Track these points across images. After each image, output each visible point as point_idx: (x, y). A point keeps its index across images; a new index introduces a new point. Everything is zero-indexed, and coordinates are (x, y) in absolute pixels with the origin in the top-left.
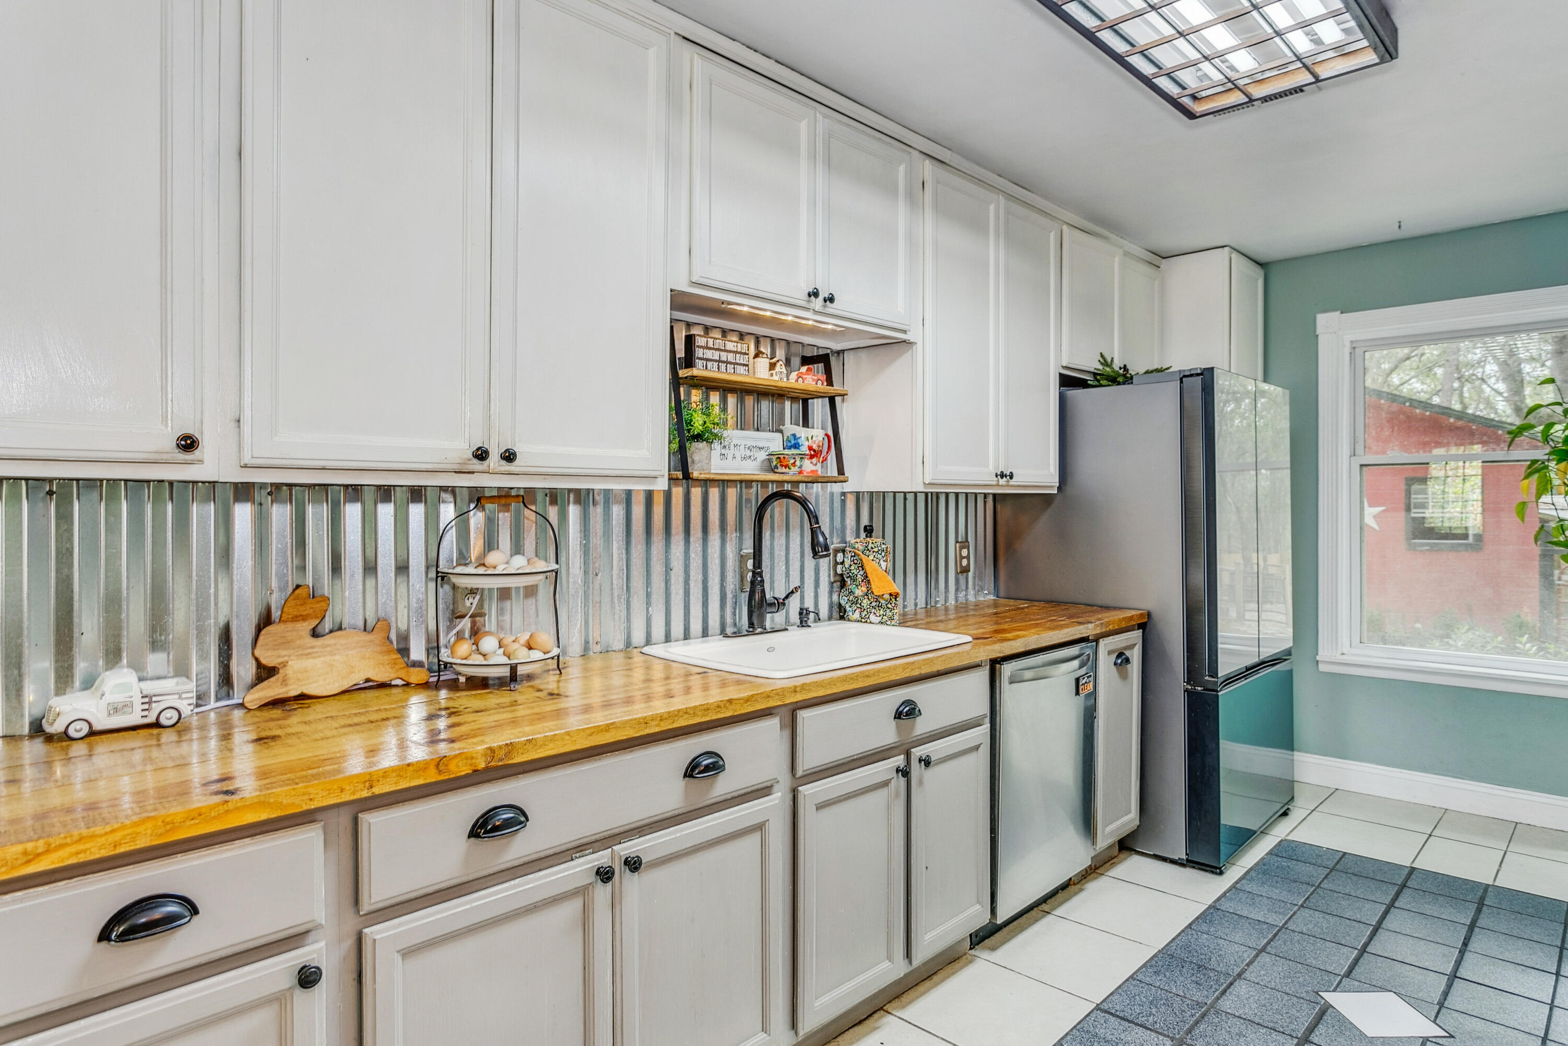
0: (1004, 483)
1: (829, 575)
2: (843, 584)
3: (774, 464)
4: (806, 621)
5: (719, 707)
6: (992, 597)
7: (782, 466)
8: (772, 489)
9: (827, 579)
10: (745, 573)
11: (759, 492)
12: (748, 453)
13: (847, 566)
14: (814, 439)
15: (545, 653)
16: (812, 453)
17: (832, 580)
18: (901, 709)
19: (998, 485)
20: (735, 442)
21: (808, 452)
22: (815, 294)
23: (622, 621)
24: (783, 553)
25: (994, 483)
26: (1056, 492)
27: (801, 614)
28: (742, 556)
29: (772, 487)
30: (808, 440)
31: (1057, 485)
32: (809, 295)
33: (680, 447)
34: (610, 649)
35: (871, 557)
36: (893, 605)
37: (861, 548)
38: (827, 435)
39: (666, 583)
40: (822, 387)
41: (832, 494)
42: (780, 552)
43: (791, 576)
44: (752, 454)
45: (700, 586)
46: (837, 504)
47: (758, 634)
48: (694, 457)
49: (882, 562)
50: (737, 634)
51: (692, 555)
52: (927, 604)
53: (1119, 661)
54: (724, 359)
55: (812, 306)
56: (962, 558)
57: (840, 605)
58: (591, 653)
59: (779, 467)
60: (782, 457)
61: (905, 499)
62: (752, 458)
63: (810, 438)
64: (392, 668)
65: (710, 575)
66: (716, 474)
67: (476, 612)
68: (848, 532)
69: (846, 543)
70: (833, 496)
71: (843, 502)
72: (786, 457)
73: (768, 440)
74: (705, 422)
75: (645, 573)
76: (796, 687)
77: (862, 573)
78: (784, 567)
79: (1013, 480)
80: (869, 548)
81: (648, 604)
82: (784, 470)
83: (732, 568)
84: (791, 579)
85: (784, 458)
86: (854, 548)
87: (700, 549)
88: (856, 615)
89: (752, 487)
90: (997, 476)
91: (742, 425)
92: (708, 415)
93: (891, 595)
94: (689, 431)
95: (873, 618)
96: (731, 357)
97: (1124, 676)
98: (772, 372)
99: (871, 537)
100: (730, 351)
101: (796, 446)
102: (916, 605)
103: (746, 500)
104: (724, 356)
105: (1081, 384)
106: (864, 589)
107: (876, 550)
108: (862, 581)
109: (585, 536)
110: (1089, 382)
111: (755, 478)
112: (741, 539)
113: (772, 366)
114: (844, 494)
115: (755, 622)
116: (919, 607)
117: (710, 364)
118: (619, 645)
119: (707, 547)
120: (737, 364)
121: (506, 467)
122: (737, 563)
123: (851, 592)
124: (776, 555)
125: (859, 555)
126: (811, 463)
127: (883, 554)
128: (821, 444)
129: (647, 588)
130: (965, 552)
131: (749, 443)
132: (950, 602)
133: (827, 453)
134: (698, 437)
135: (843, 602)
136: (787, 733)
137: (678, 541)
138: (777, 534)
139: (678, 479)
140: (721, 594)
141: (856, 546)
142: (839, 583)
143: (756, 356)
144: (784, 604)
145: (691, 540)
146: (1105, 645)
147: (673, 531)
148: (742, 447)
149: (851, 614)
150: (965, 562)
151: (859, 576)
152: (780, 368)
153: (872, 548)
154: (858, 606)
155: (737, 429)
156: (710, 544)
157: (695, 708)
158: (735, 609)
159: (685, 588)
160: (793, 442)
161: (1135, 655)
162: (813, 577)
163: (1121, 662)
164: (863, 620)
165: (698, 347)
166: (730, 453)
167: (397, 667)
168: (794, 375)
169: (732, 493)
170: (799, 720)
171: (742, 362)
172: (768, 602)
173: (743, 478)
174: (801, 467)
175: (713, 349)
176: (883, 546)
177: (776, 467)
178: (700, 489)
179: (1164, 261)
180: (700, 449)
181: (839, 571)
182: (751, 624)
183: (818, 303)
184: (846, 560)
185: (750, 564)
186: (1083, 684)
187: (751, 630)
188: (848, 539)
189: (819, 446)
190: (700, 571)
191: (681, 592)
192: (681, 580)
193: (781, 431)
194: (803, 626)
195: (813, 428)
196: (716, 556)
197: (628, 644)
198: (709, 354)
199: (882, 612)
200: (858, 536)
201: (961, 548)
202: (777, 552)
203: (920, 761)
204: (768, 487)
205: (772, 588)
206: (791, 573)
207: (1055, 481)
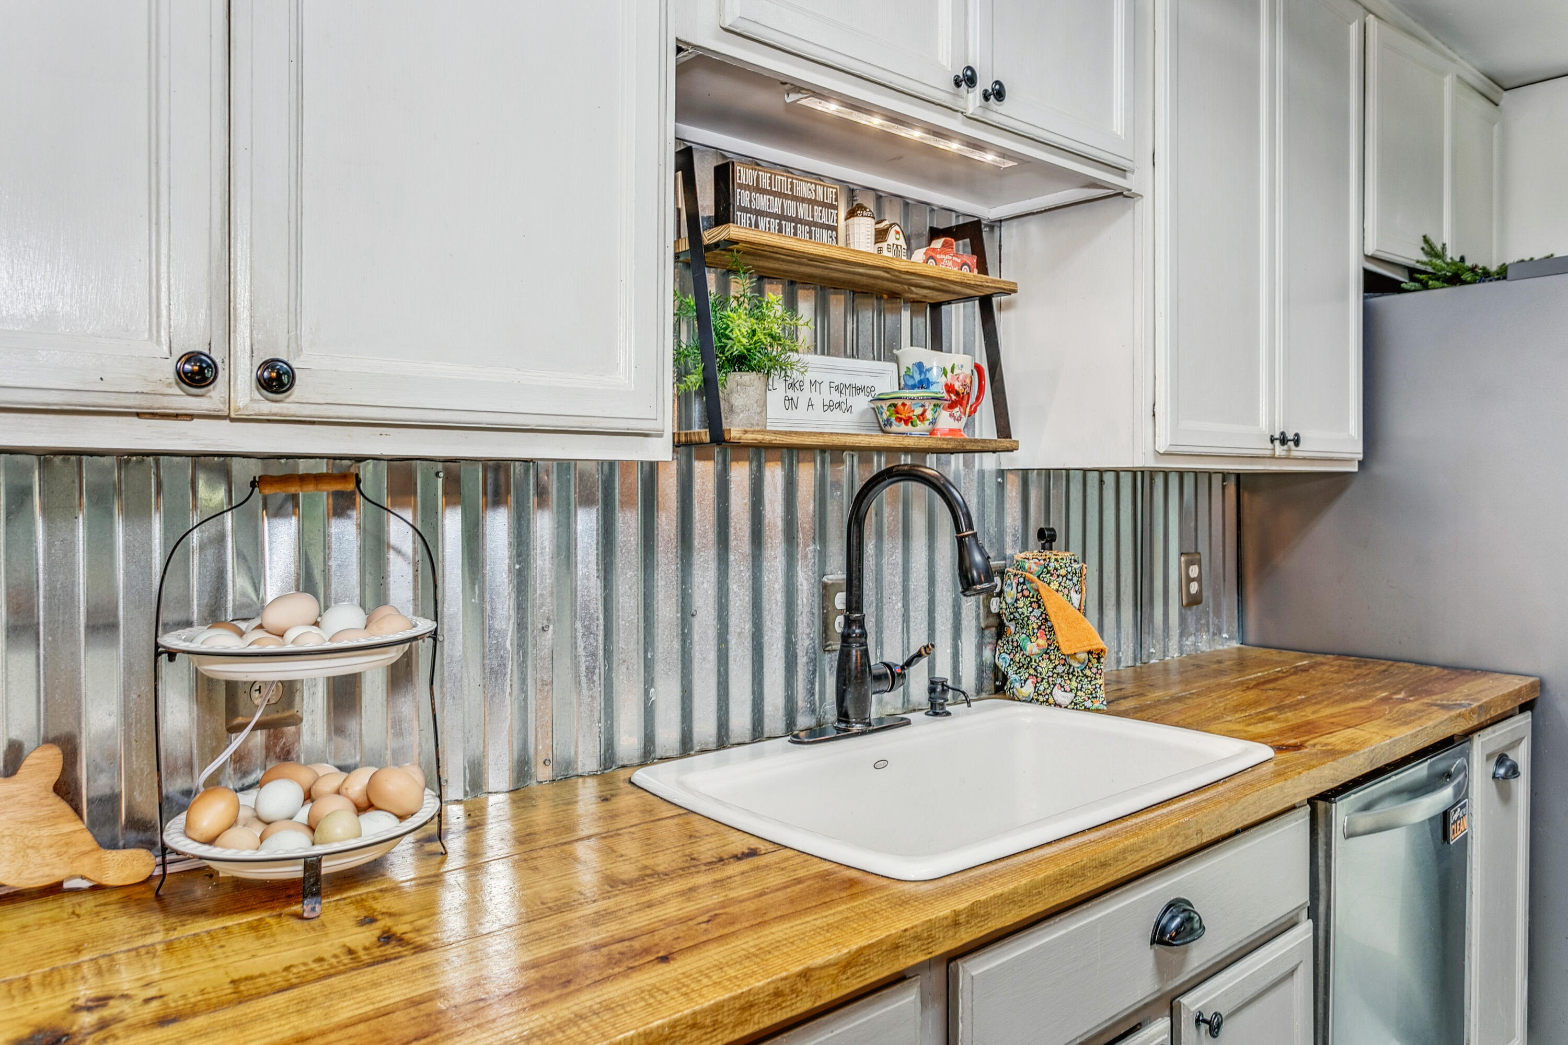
0: (1284, 453)
1: (978, 616)
2: (1001, 632)
3: (885, 417)
4: (942, 704)
5: (778, 994)
6: (1235, 644)
7: (899, 420)
8: (879, 464)
9: (974, 622)
10: (831, 617)
11: (855, 469)
12: (836, 397)
13: (1009, 600)
14: (956, 371)
15: (401, 818)
16: (954, 397)
17: (983, 625)
18: (1164, 921)
19: (1273, 457)
20: (809, 376)
21: (945, 395)
22: (970, 79)
23: (596, 717)
24: (898, 580)
25: (1268, 453)
26: (1356, 469)
27: (932, 690)
28: (825, 586)
29: (879, 461)
30: (945, 373)
31: (1361, 457)
32: (957, 83)
33: (705, 381)
34: (571, 773)
35: (1054, 586)
36: (1094, 670)
37: (1035, 568)
38: (978, 368)
39: (684, 641)
40: (971, 275)
41: (982, 473)
42: (892, 578)
43: (912, 620)
44: (843, 399)
45: (748, 643)
46: (991, 491)
47: (856, 735)
48: (733, 401)
49: (1073, 594)
50: (816, 735)
51: (733, 587)
52: (1135, 660)
53: (1502, 771)
54: (791, 213)
55: (959, 104)
56: (1190, 580)
57: (996, 667)
58: (533, 783)
59: (894, 422)
60: (899, 402)
61: (1101, 482)
62: (844, 406)
63: (949, 370)
64: (59, 855)
65: (767, 623)
66: (775, 432)
67: (265, 718)
68: (1009, 539)
69: (1005, 559)
70: (983, 477)
71: (1001, 487)
72: (908, 403)
73: (873, 374)
74: (754, 332)
75: (642, 625)
76: (957, 914)
77: (1037, 613)
78: (900, 605)
79: (1300, 448)
80: (1051, 569)
81: (649, 682)
82: (902, 428)
83: (806, 609)
84: (911, 624)
85: (904, 405)
86: (1022, 568)
87: (747, 574)
88: (1028, 689)
89: (842, 462)
90: (1272, 440)
91: (824, 346)
92: (761, 319)
93: (1090, 652)
94: (723, 349)
95: (1060, 696)
96: (803, 211)
97: (1506, 796)
98: (880, 245)
99: (1051, 549)
100: (803, 200)
101: (924, 384)
102: (1118, 661)
103: (832, 484)
104: (791, 208)
105: (1394, 287)
106: (1042, 642)
107: (1063, 572)
108: (1039, 628)
109: (519, 555)
110: (1403, 285)
111: (850, 441)
112: (822, 557)
113: (881, 235)
114: (1001, 473)
115: (851, 712)
116: (1123, 664)
117: (762, 222)
118: (588, 761)
119: (760, 571)
120: (816, 224)
121: (266, 406)
122: (817, 600)
123: (1019, 648)
124: (886, 583)
125: (1032, 582)
126: (951, 415)
127: (1075, 579)
128: (968, 381)
129: (646, 652)
130: (1194, 571)
131: (839, 379)
132: (1171, 654)
133: (978, 398)
134: (741, 362)
135: (1001, 663)
136: (936, 1012)
137: (706, 561)
138: (887, 545)
139: (701, 443)
140: (786, 657)
141: (1027, 566)
142: (994, 629)
143: (851, 214)
144: (903, 676)
145: (732, 557)
146: (1481, 746)
147: (697, 543)
148: (825, 387)
149: (1017, 685)
150: (1194, 587)
151: (1032, 618)
152: (895, 238)
153: (1056, 569)
154: (1032, 671)
155: (816, 353)
156: (766, 565)
157: (717, 1008)
158: (812, 683)
159: (719, 650)
160: (917, 377)
161: (1522, 756)
162: (951, 621)
163: (1506, 773)
164: (1042, 699)
165: (741, 186)
166: (802, 397)
167: (72, 851)
168: (919, 255)
169: (806, 474)
170: (964, 983)
171: (824, 220)
172: (874, 672)
173: (828, 440)
174: (934, 422)
175: (770, 193)
176: (1075, 566)
177: (888, 422)
178: (747, 464)
179: (1505, 94)
180: (745, 385)
181: (994, 608)
182: (843, 716)
183: (972, 100)
184: (1006, 589)
185: (840, 600)
186: (1455, 822)
187: (843, 726)
188: (1009, 552)
189: (964, 385)
190: (747, 617)
191: (712, 656)
192: (712, 633)
193: (896, 359)
194: (936, 714)
195: (950, 352)
196: (777, 586)
197: (609, 759)
198: (762, 202)
199: (1074, 684)
200: (1025, 547)
201: (1189, 564)
202: (887, 577)
203: (1199, 1021)
204: (871, 461)
205: (880, 643)
206: (912, 614)
207: (1356, 450)
